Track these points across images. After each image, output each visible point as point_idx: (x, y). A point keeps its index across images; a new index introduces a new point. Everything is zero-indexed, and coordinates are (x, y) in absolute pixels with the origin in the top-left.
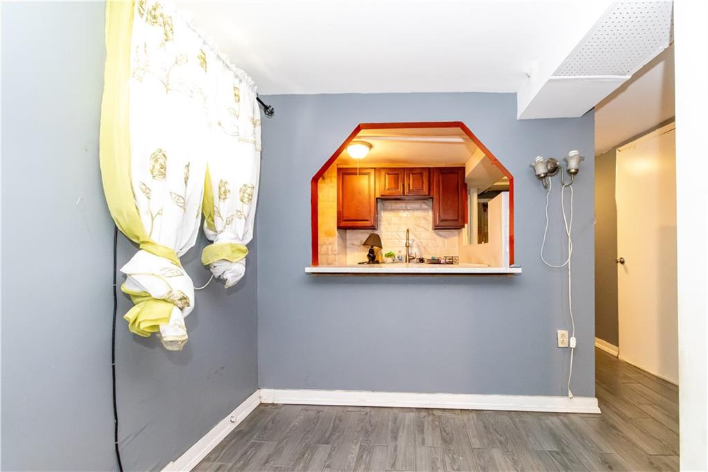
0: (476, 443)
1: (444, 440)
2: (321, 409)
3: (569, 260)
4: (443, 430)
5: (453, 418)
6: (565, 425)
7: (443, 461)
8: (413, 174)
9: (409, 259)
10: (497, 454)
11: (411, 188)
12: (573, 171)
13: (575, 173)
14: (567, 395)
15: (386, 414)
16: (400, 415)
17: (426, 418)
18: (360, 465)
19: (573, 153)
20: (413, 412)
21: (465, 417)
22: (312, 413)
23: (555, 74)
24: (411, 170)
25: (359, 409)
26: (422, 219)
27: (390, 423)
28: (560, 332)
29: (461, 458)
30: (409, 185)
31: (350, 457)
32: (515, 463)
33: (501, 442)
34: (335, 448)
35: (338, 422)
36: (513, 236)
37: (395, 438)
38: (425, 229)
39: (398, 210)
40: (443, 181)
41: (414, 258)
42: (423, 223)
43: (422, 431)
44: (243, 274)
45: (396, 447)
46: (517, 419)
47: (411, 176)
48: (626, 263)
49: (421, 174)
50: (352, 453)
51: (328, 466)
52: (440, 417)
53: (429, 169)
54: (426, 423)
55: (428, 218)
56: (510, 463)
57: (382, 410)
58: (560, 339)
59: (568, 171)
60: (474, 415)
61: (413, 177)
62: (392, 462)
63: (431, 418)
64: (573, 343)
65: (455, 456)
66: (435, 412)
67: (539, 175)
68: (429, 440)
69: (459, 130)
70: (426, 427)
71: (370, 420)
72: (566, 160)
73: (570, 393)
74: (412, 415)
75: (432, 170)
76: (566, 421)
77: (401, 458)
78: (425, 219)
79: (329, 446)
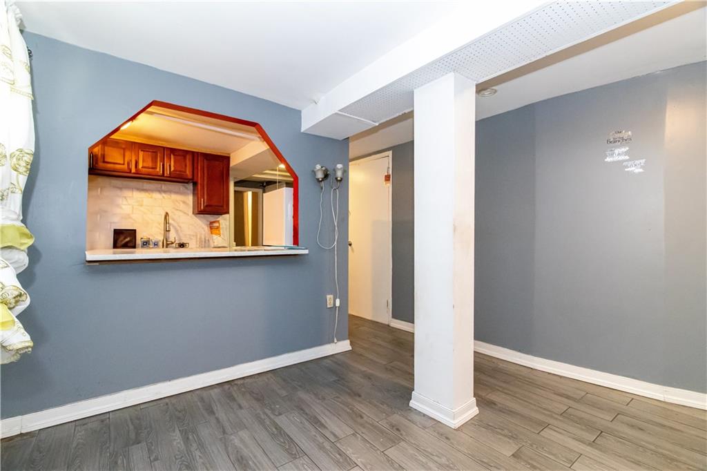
0: (284, 393)
1: (258, 400)
2: (103, 417)
3: (335, 243)
4: (251, 393)
5: (256, 382)
6: (336, 363)
7: (265, 413)
8: (174, 155)
9: (167, 244)
10: (302, 394)
11: (172, 169)
12: (339, 179)
13: (340, 181)
14: (333, 342)
15: (189, 397)
16: (205, 394)
17: (231, 388)
18: (191, 445)
19: (339, 166)
20: (215, 388)
21: (265, 378)
22: (94, 425)
23: (340, 111)
24: (173, 151)
25: (155, 403)
26: (181, 203)
27: (199, 403)
28: (328, 297)
29: (277, 406)
30: (170, 166)
31: (175, 443)
32: (316, 395)
33: (300, 386)
34: (151, 443)
35: (138, 422)
36: (297, 224)
37: (212, 412)
38: (185, 213)
39: (152, 191)
40: (208, 168)
41: (173, 243)
42: (182, 206)
43: (234, 399)
44: (27, 265)
45: (217, 419)
46: (303, 368)
47: (172, 156)
48: (352, 245)
49: (185, 157)
50: (175, 440)
51: (156, 459)
52: (243, 384)
53: (193, 152)
54: (234, 393)
55: (188, 202)
56: (313, 396)
57: (181, 396)
58: (328, 302)
59: (336, 178)
60: (270, 375)
61: (174, 158)
62: (222, 430)
63: (235, 388)
64: (338, 303)
65: (273, 407)
66: (236, 382)
67: (318, 179)
68: (244, 403)
69: (253, 129)
70: (235, 396)
71: (175, 408)
72: (335, 170)
73: (335, 339)
74: (217, 390)
75: (196, 154)
76: (334, 360)
77: (227, 424)
78: (184, 202)
79: (144, 444)
